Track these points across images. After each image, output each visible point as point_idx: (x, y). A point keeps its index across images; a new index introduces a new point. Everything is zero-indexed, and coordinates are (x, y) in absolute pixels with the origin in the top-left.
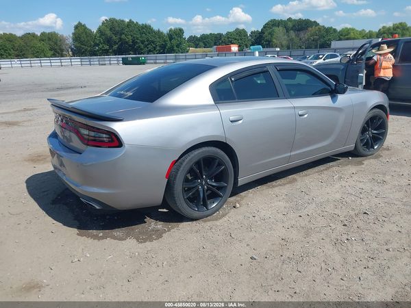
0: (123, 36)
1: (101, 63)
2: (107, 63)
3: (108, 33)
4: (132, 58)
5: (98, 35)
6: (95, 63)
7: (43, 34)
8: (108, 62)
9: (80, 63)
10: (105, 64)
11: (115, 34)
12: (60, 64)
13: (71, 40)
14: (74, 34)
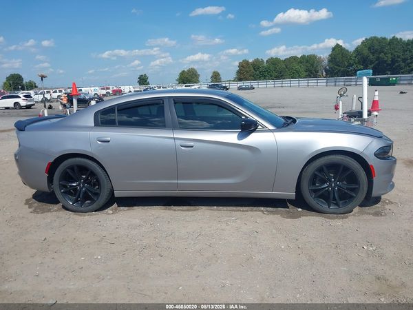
0: (382, 55)
1: (346, 83)
2: (352, 83)
3: (366, 52)
4: (381, 78)
5: (354, 55)
6: (341, 83)
7: (303, 57)
8: (354, 83)
9: (325, 84)
10: (350, 85)
11: (373, 53)
12: (306, 84)
13: (326, 62)
14: (330, 55)
